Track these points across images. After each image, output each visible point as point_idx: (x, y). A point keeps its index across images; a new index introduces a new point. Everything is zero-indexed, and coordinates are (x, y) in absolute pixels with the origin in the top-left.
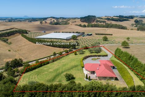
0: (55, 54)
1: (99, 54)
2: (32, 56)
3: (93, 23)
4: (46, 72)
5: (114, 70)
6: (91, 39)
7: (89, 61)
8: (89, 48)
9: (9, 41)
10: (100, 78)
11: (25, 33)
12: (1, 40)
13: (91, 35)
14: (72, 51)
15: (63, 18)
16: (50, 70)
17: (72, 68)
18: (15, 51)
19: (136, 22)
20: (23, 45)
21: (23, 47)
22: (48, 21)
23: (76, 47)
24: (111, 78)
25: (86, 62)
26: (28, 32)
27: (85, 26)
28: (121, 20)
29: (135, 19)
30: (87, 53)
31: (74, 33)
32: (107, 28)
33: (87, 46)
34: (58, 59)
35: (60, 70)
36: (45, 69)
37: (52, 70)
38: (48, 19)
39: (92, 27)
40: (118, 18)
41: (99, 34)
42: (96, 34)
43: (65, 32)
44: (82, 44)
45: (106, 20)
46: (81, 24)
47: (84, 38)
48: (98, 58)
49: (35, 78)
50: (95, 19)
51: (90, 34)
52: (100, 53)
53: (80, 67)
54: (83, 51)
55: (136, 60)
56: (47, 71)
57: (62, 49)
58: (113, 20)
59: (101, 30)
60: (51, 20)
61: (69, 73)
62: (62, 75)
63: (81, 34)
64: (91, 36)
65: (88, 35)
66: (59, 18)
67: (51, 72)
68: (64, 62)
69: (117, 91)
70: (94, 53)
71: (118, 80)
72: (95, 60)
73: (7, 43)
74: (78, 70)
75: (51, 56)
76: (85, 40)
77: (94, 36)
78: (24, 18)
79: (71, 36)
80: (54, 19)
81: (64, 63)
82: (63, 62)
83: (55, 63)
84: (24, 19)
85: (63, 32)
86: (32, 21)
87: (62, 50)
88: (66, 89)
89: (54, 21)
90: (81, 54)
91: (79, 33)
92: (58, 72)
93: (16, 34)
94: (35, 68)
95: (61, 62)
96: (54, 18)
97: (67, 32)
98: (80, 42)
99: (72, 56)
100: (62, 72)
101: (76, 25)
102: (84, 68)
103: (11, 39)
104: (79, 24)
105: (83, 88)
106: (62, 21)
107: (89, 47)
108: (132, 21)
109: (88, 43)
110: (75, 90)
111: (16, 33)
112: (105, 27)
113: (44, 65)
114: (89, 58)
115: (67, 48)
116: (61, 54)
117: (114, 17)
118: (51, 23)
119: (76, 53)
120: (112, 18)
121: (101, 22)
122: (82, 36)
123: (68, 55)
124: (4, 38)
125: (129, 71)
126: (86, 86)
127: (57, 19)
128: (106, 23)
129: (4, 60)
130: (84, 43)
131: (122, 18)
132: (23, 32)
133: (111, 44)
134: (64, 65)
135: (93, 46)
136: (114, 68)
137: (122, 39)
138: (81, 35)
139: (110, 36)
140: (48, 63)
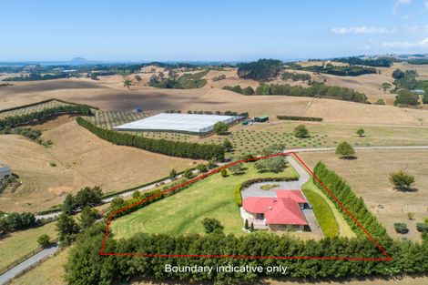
0: (174, 175)
1: (279, 175)
2: (116, 179)
3: (274, 83)
4: (161, 217)
5: (306, 212)
6: (264, 131)
7: (254, 192)
8: (259, 159)
9: (44, 136)
10: (274, 226)
11: (85, 114)
12: (24, 134)
13: (266, 119)
14: (215, 166)
15: (189, 66)
16: (170, 213)
17: (217, 207)
18: (68, 166)
19: (398, 76)
20: (85, 147)
21: (86, 155)
22: (146, 75)
23: (227, 156)
24: (296, 227)
25: (246, 193)
26: (92, 110)
27: (250, 92)
28: (355, 71)
29: (395, 66)
30: (252, 173)
31: (219, 113)
32: (311, 96)
33: (253, 152)
34: (184, 186)
35: (192, 213)
36: (158, 209)
37: (174, 213)
38: (144, 69)
39: (271, 94)
40: (346, 65)
41: (286, 118)
42: (280, 118)
43: (195, 113)
44: (241, 148)
45: (311, 73)
46: (239, 86)
47: (245, 128)
48: (275, 186)
49: (140, 228)
50: (279, 70)
51: (262, 117)
52: (281, 171)
53: (234, 206)
54: (243, 167)
55: (348, 190)
56: (163, 215)
57: (189, 160)
58: (331, 71)
59: (294, 104)
60: (153, 70)
61: (211, 217)
62: (196, 221)
63: (238, 118)
64: (265, 123)
65: (257, 120)
66: (175, 67)
67: (171, 216)
68: (198, 194)
69: (296, 246)
70: (267, 171)
71: (310, 230)
72: (268, 188)
73: (40, 142)
74: (230, 211)
75: (165, 179)
76: (248, 136)
77: (274, 125)
78: (73, 64)
79: (214, 124)
80: (162, 69)
81: (200, 197)
82: (195, 195)
83: (178, 196)
84: (75, 67)
85: (190, 112)
86: (99, 74)
87: (190, 163)
88: (208, 243)
89: (161, 74)
90: (236, 174)
91: (235, 114)
92: (187, 216)
93: (60, 118)
94: (135, 209)
95: (192, 194)
96: (161, 65)
97: (201, 113)
98: (237, 140)
99: (216, 179)
100: (196, 217)
101: (225, 88)
102: (242, 208)
103: (48, 131)
104: (233, 84)
105: (237, 241)
106: (185, 75)
107: (258, 157)
108: (386, 76)
109: (256, 146)
110: (222, 244)
111: (61, 115)
112: (307, 96)
113: (154, 201)
114: (255, 185)
115: (204, 158)
116: (189, 174)
117: (334, 64)
118: (154, 82)
119: (226, 172)
120: (328, 65)
121: (296, 78)
122: (240, 124)
123: (206, 176)
124: (29, 130)
125: (336, 212)
126: (242, 239)
127: (169, 66)
128: (312, 80)
129: (50, 190)
130: (245, 144)
131: (357, 66)
132: (79, 112)
133: (315, 146)
134: (200, 202)
135: (267, 155)
136: (306, 206)
137: (347, 132)
138: (239, 120)
139: (315, 123)
140: (163, 197)
